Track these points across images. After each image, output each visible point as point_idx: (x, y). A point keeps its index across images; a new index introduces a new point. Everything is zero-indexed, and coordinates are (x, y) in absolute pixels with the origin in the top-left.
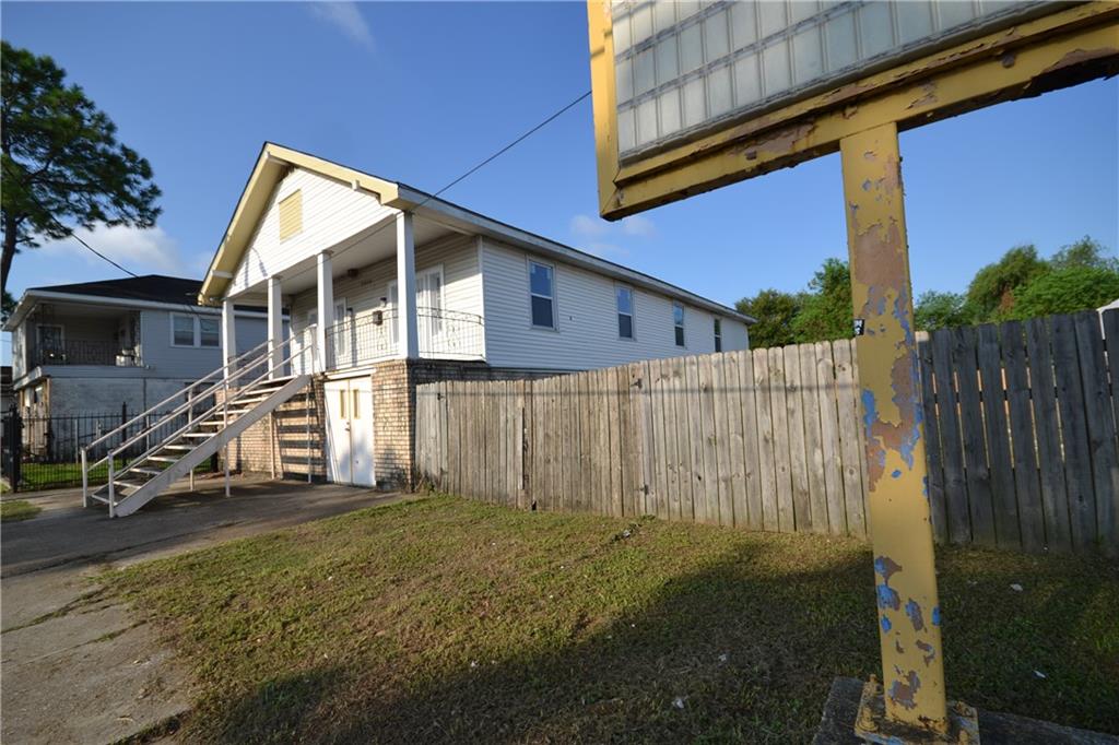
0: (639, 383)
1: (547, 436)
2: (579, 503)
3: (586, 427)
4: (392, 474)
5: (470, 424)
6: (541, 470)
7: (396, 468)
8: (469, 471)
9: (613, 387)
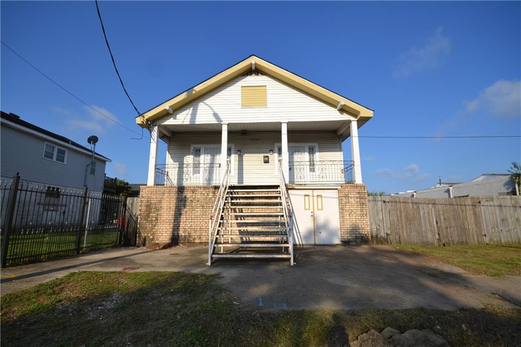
0: (480, 202)
1: (444, 219)
2: (462, 242)
3: (461, 216)
4: (357, 237)
5: (403, 214)
6: (444, 231)
7: (359, 234)
8: (405, 233)
9: (470, 203)
